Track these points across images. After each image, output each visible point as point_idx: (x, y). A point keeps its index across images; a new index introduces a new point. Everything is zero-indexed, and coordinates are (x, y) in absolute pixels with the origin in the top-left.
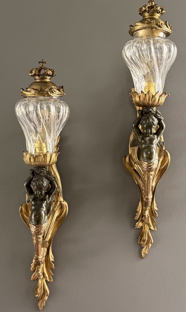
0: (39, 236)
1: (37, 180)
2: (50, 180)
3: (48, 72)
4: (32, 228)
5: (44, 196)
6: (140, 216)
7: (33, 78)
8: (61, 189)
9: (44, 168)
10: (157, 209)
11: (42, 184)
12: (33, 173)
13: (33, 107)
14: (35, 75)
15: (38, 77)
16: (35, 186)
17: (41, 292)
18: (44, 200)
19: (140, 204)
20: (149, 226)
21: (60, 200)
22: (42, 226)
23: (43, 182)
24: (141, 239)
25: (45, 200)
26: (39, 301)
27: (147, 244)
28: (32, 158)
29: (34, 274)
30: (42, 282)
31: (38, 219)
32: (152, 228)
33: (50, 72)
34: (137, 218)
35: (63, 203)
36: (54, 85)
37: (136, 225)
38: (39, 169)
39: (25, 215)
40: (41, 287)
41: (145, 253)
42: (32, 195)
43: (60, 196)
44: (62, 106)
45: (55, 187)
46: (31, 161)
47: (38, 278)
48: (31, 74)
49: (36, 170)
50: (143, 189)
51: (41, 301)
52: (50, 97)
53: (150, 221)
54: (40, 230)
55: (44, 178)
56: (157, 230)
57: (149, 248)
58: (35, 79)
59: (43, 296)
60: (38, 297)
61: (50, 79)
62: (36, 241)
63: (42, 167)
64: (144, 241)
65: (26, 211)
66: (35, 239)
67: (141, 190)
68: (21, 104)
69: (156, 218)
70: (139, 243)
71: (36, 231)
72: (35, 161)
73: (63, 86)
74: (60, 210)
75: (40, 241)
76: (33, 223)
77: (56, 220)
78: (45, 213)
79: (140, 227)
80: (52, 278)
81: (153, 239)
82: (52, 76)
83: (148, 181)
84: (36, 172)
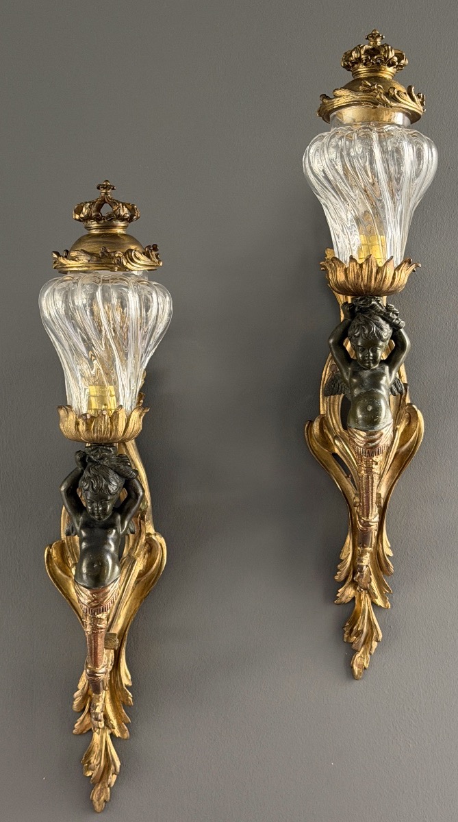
0: (99, 616)
1: (95, 476)
2: (126, 477)
3: (121, 211)
4: (83, 594)
5: (111, 517)
6: (348, 572)
7: (82, 224)
8: (149, 504)
9: (110, 447)
10: (391, 555)
11: (106, 487)
12: (84, 460)
13: (84, 296)
14: (88, 218)
15: (95, 222)
16: (89, 493)
17: (100, 763)
18: (110, 525)
19: (349, 540)
20: (370, 597)
21: (147, 532)
22: (107, 590)
23: (110, 483)
24: (351, 630)
25: (113, 526)
26: (93, 786)
27: (367, 642)
28: (81, 421)
29: (81, 718)
30: (102, 737)
31: (96, 574)
32: (379, 602)
33: (124, 212)
34: (340, 577)
35: (154, 537)
36: (136, 242)
37: (338, 595)
38: (97, 451)
39: (57, 568)
40: (101, 751)
41: (360, 666)
42: (81, 514)
43: (147, 521)
44: (154, 295)
45: (137, 495)
46: (78, 430)
47: (91, 730)
48: (77, 217)
49: (90, 451)
50: (356, 502)
51: (99, 788)
52: (125, 273)
53: (374, 584)
54: (102, 599)
55: (110, 471)
56: (392, 606)
57: (373, 652)
58: (89, 228)
59: (106, 775)
60: (91, 776)
61: (124, 227)
62: (93, 629)
63: (105, 445)
64: (359, 634)
65: (60, 560)
66: (90, 624)
67: (352, 505)
68: (54, 289)
69: (389, 575)
70: (345, 641)
71: (93, 601)
72: (88, 430)
73: (156, 245)
74: (147, 556)
75: (101, 628)
76: (84, 582)
77: (137, 582)
78: (113, 559)
79: (349, 599)
80: (126, 727)
81: (382, 632)
82: (130, 220)
83: (368, 478)
84: (89, 458)
